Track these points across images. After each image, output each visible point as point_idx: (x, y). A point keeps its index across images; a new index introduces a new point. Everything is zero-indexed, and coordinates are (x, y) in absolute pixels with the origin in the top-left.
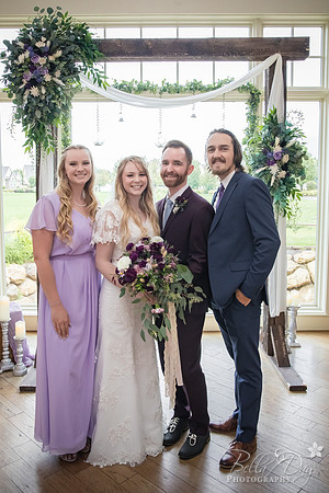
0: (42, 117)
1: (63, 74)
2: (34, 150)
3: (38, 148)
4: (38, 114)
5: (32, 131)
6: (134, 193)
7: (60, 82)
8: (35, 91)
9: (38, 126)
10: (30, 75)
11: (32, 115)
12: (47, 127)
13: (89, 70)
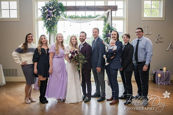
0: (51, 25)
1: (56, 15)
2: (49, 34)
3: (50, 33)
4: (50, 25)
5: (48, 29)
6: (74, 43)
7: (56, 17)
8: (49, 19)
9: (50, 28)
10: (48, 15)
11: (49, 25)
12: (52, 28)
13: (63, 14)
